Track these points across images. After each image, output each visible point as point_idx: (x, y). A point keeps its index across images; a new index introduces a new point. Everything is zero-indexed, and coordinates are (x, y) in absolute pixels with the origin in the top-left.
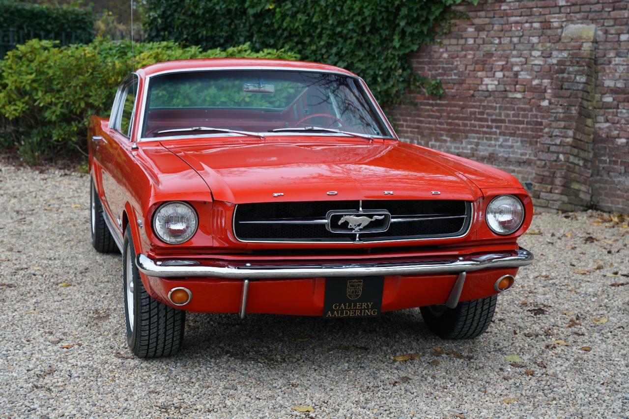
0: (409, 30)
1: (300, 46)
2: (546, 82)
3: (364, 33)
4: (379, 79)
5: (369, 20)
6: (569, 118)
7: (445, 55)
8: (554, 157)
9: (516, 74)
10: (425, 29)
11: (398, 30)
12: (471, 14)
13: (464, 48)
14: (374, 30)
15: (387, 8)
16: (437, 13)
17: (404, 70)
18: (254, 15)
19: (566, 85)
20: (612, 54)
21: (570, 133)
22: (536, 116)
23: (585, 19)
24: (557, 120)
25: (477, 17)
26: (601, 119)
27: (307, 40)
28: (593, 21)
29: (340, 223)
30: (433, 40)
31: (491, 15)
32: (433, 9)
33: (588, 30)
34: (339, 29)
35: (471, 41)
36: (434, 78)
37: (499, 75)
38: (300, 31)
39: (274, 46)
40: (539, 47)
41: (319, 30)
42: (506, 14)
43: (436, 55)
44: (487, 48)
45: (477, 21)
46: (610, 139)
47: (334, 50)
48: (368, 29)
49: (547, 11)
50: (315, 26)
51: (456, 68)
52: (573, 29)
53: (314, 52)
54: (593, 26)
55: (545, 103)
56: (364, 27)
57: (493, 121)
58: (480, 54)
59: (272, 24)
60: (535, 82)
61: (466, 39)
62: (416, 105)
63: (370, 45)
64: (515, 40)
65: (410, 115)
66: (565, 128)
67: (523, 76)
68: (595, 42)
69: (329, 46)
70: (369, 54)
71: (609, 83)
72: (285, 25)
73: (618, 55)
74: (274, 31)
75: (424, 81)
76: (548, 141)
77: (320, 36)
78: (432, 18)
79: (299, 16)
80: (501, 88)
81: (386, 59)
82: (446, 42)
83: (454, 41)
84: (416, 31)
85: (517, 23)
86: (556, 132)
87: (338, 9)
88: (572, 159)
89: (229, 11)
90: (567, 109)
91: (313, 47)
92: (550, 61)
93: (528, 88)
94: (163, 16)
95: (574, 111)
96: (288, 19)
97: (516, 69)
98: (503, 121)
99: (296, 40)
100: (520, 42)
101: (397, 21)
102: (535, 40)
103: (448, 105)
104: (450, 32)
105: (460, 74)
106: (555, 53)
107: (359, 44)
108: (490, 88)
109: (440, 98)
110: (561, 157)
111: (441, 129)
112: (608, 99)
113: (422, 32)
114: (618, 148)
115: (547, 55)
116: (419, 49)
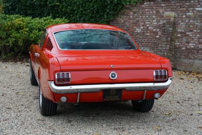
0: (110, 13)
1: (68, 17)
2: (158, 30)
3: (94, 13)
5: (96, 9)
6: (167, 41)
7: (122, 21)
8: (163, 53)
9: (148, 27)
10: (116, 13)
11: (105, 13)
12: (132, 8)
13: (129, 19)
15: (102, 5)
16: (120, 7)
18: (50, 7)
19: (166, 31)
20: (180, 21)
21: (168, 46)
22: (155, 41)
23: (171, 10)
24: (163, 42)
25: (133, 9)
26: (177, 41)
27: (71, 15)
28: (174, 11)
30: (118, 16)
31: (138, 8)
32: (119, 6)
33: (173, 14)
34: (84, 12)
35: (131, 17)
37: (142, 27)
38: (69, 12)
39: (58, 17)
40: (156, 19)
41: (76, 12)
42: (144, 8)
43: (119, 21)
44: (137, 19)
45: (134, 10)
46: (180, 47)
47: (82, 19)
48: (95, 12)
49: (158, 7)
51: (126, 25)
52: (167, 14)
53: (74, 19)
54: (174, 13)
55: (158, 37)
56: (93, 11)
57: (139, 42)
58: (135, 21)
59: (58, 10)
60: (154, 30)
61: (130, 16)
63: (96, 17)
64: (147, 17)
66: (166, 44)
67: (150, 28)
68: (175, 18)
70: (95, 20)
71: (179, 30)
72: (63, 10)
73: (182, 22)
74: (59, 12)
76: (161, 49)
77: (77, 14)
78: (118, 9)
79: (69, 7)
80: (142, 32)
82: (122, 17)
83: (125, 17)
85: (148, 11)
86: (163, 46)
87: (84, 5)
88: (169, 54)
89: (40, 5)
90: (167, 38)
92: (159, 23)
93: (151, 32)
94: (11, 5)
95: (169, 39)
96: (64, 8)
97: (148, 26)
98: (143, 42)
99: (67, 15)
100: (149, 17)
101: (106, 10)
102: (154, 17)
104: (124, 14)
105: (128, 27)
106: (161, 21)
107: (92, 17)
108: (138, 32)
110: (166, 53)
112: (179, 35)
114: (183, 50)
115: (158, 21)
116: (113, 19)
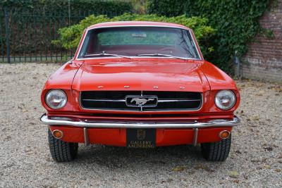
0: (257, 6)
3: (237, 8)
4: (243, 30)
5: (239, 1)
7: (275, 18)
10: (265, 5)
11: (252, 6)
14: (241, 6)
17: (255, 25)
27: (212, 12)
29: (132, 101)
30: (269, 10)
34: (225, 6)
36: (270, 29)
38: (209, 8)
41: (217, 7)
43: (270, 18)
47: (224, 16)
48: (238, 6)
50: (215, 5)
51: (280, 24)
59: (198, 5)
62: (260, 42)
63: (239, 14)
65: (258, 47)
69: (221, 14)
70: (238, 18)
72: (203, 5)
74: (198, 8)
75: (264, 31)
77: (218, 10)
81: (247, 21)
82: (275, 11)
83: (279, 11)
84: (260, 6)
91: (215, 15)
99: (207, 12)
101: (252, 2)
103: (276, 42)
104: (277, 6)
105: (281, 27)
107: (235, 13)
109: (272, 39)
111: (272, 54)
113: (263, 6)
116: (262, 15)
